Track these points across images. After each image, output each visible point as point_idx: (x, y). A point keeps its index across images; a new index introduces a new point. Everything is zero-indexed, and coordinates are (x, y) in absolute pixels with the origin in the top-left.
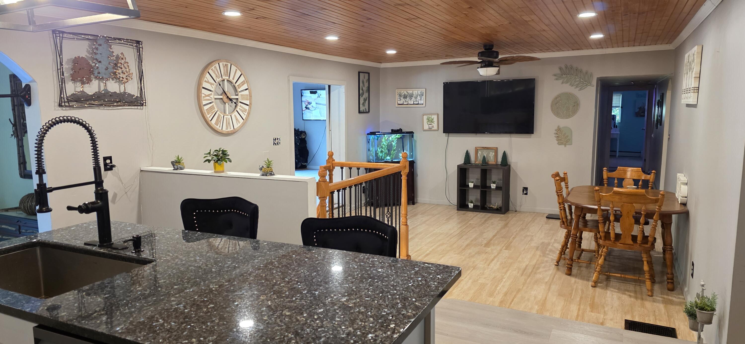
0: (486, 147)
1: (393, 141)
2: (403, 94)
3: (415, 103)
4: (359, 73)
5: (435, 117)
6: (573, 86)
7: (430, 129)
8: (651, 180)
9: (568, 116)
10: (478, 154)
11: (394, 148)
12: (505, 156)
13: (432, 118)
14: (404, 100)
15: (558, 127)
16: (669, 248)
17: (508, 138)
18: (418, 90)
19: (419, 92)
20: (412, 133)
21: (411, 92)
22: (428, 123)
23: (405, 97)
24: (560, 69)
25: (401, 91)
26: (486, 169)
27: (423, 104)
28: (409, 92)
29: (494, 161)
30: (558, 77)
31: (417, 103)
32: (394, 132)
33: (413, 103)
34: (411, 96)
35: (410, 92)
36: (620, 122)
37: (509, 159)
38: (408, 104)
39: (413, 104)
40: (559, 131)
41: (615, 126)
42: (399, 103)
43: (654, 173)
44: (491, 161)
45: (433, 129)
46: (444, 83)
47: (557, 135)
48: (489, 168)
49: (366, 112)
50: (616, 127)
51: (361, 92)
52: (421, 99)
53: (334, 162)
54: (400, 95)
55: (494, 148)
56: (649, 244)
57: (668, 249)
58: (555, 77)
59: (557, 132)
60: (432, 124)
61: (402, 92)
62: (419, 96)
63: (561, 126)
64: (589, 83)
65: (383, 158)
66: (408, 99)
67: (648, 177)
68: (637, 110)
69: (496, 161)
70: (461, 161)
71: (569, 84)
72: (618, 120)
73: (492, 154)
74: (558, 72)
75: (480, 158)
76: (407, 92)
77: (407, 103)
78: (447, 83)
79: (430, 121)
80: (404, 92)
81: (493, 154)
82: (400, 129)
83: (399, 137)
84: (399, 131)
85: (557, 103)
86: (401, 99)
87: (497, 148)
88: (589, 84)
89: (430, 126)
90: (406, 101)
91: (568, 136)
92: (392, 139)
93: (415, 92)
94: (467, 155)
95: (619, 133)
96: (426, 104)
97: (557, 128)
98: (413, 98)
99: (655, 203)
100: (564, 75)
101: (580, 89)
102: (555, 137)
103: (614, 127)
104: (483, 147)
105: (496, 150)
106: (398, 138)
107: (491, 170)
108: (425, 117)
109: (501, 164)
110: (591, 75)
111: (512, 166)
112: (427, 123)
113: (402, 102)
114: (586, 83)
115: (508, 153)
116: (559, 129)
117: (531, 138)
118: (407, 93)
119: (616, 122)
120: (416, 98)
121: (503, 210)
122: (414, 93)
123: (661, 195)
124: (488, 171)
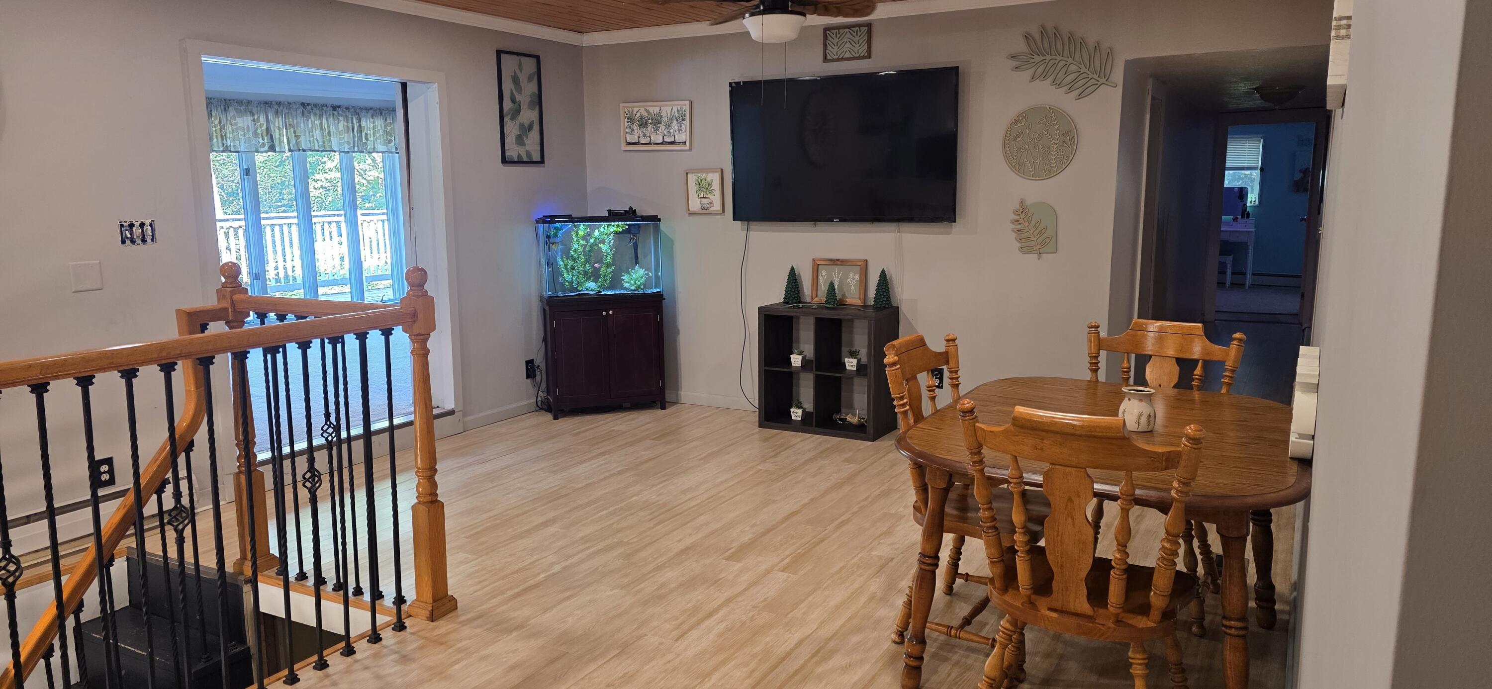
0: (838, 260)
1: (603, 242)
2: (638, 115)
3: (667, 139)
4: (499, 53)
5: (715, 178)
6: (1059, 85)
7: (705, 211)
8: (1229, 364)
9: (1048, 173)
10: (820, 278)
11: (606, 259)
12: (884, 282)
13: (709, 179)
14: (640, 132)
15: (1022, 202)
16: (1236, 628)
17: (892, 235)
18: (673, 106)
19: (675, 109)
20: (655, 219)
21: (656, 110)
22: (699, 192)
23: (643, 124)
24: (1027, 37)
25: (632, 107)
26: (840, 321)
27: (684, 143)
28: (651, 109)
29: (858, 296)
30: (1019, 62)
31: (672, 140)
32: (613, 216)
33: (661, 141)
34: (657, 121)
35: (654, 110)
36: (1257, 203)
37: (896, 290)
38: (649, 144)
39: (662, 143)
40: (1023, 216)
41: (1245, 214)
42: (629, 140)
43: (1240, 340)
44: (853, 298)
45: (711, 209)
46: (730, 84)
47: (1019, 227)
48: (846, 317)
49: (531, 163)
50: (1248, 216)
51: (508, 105)
52: (679, 130)
53: (242, 296)
54: (631, 120)
55: (860, 261)
56: (1152, 616)
57: (1233, 631)
58: (1015, 63)
59: (1018, 218)
60: (709, 196)
61: (635, 110)
62: (675, 122)
63: (1029, 202)
64: (1103, 76)
65: (575, 286)
66: (649, 128)
67: (1217, 352)
68: (1298, 176)
69: (862, 297)
70: (775, 296)
71: (1050, 80)
72: (1253, 200)
73: (853, 278)
74: (1021, 46)
75: (823, 288)
76: (646, 110)
77: (647, 141)
78: (738, 83)
79: (704, 188)
80: (640, 110)
81: (857, 277)
82: (631, 208)
83: (620, 229)
84: (629, 215)
85: (1016, 138)
86: (633, 130)
87: (866, 261)
88: (1104, 80)
89: (705, 201)
90: (644, 135)
91: (1046, 229)
92: (601, 234)
93: (668, 110)
94: (793, 281)
95: (1253, 230)
96: (695, 144)
97: (1017, 206)
98: (662, 127)
99: (1166, 468)
100: (1036, 56)
101: (1080, 96)
102: (1013, 231)
103: (1243, 217)
104: (831, 260)
105: (864, 267)
106: (616, 233)
107: (852, 321)
108: (692, 178)
109: (873, 306)
110: (1110, 53)
111: (905, 311)
112: (696, 195)
113: (636, 137)
114: (1096, 77)
115: (894, 276)
116: (1023, 210)
117: (949, 233)
118: (648, 112)
119: (1249, 204)
120: (668, 126)
121: (870, 430)
122: (664, 114)
123: (1189, 438)
124: (844, 324)
